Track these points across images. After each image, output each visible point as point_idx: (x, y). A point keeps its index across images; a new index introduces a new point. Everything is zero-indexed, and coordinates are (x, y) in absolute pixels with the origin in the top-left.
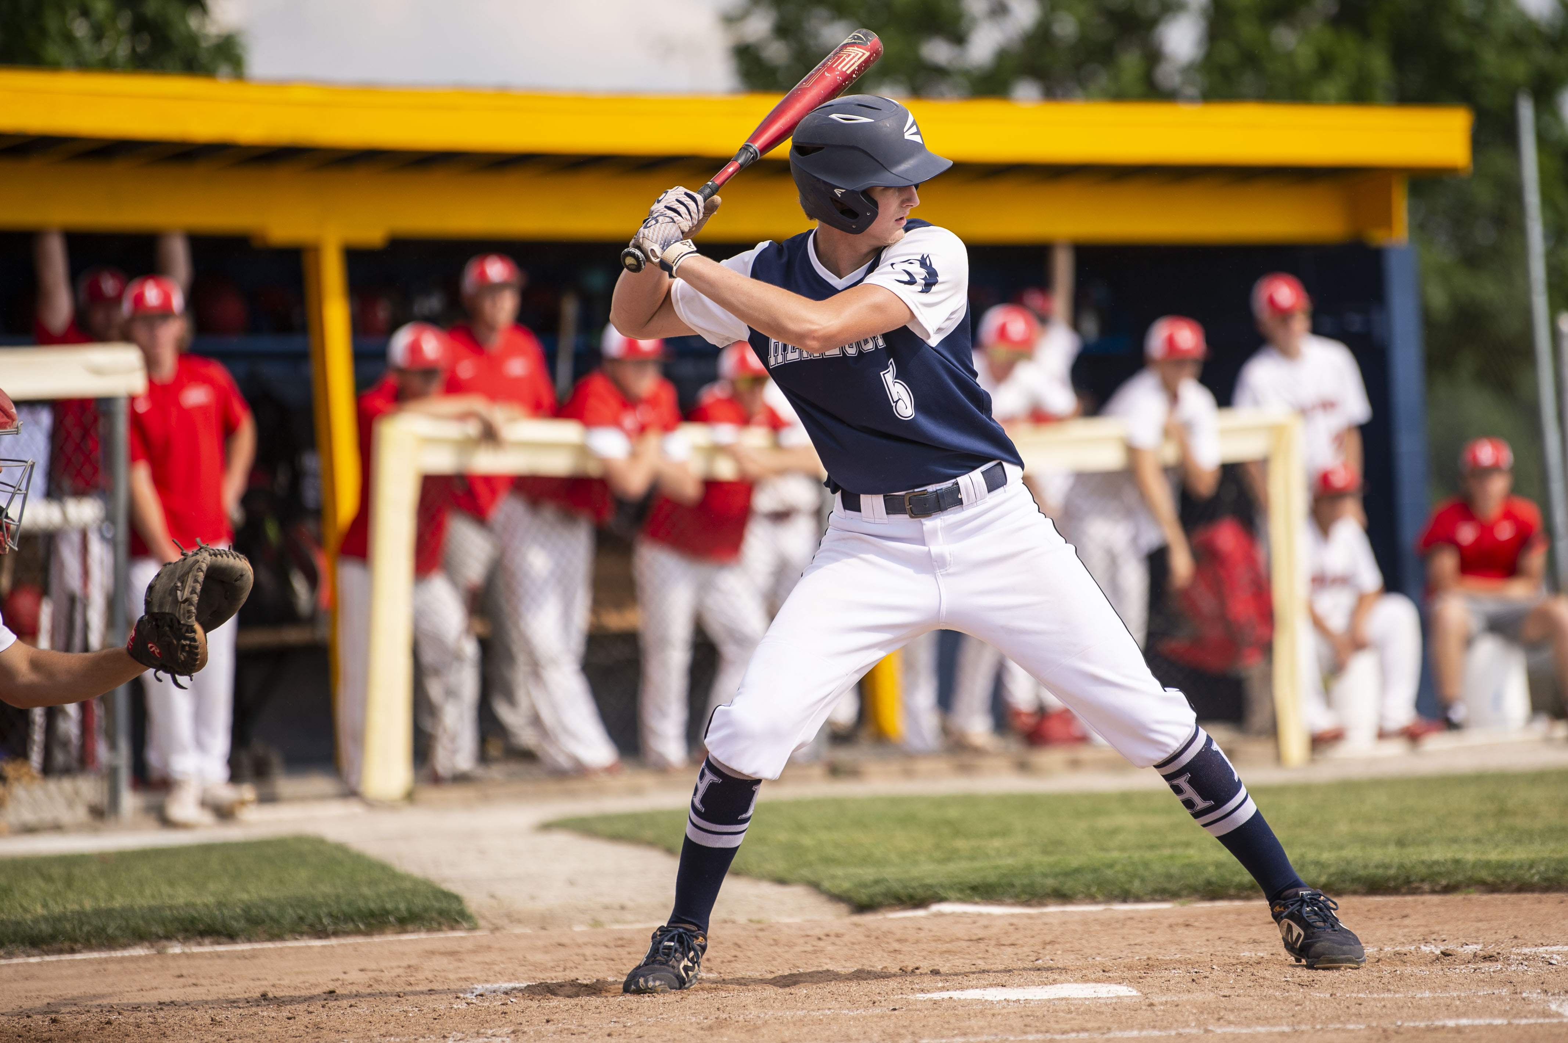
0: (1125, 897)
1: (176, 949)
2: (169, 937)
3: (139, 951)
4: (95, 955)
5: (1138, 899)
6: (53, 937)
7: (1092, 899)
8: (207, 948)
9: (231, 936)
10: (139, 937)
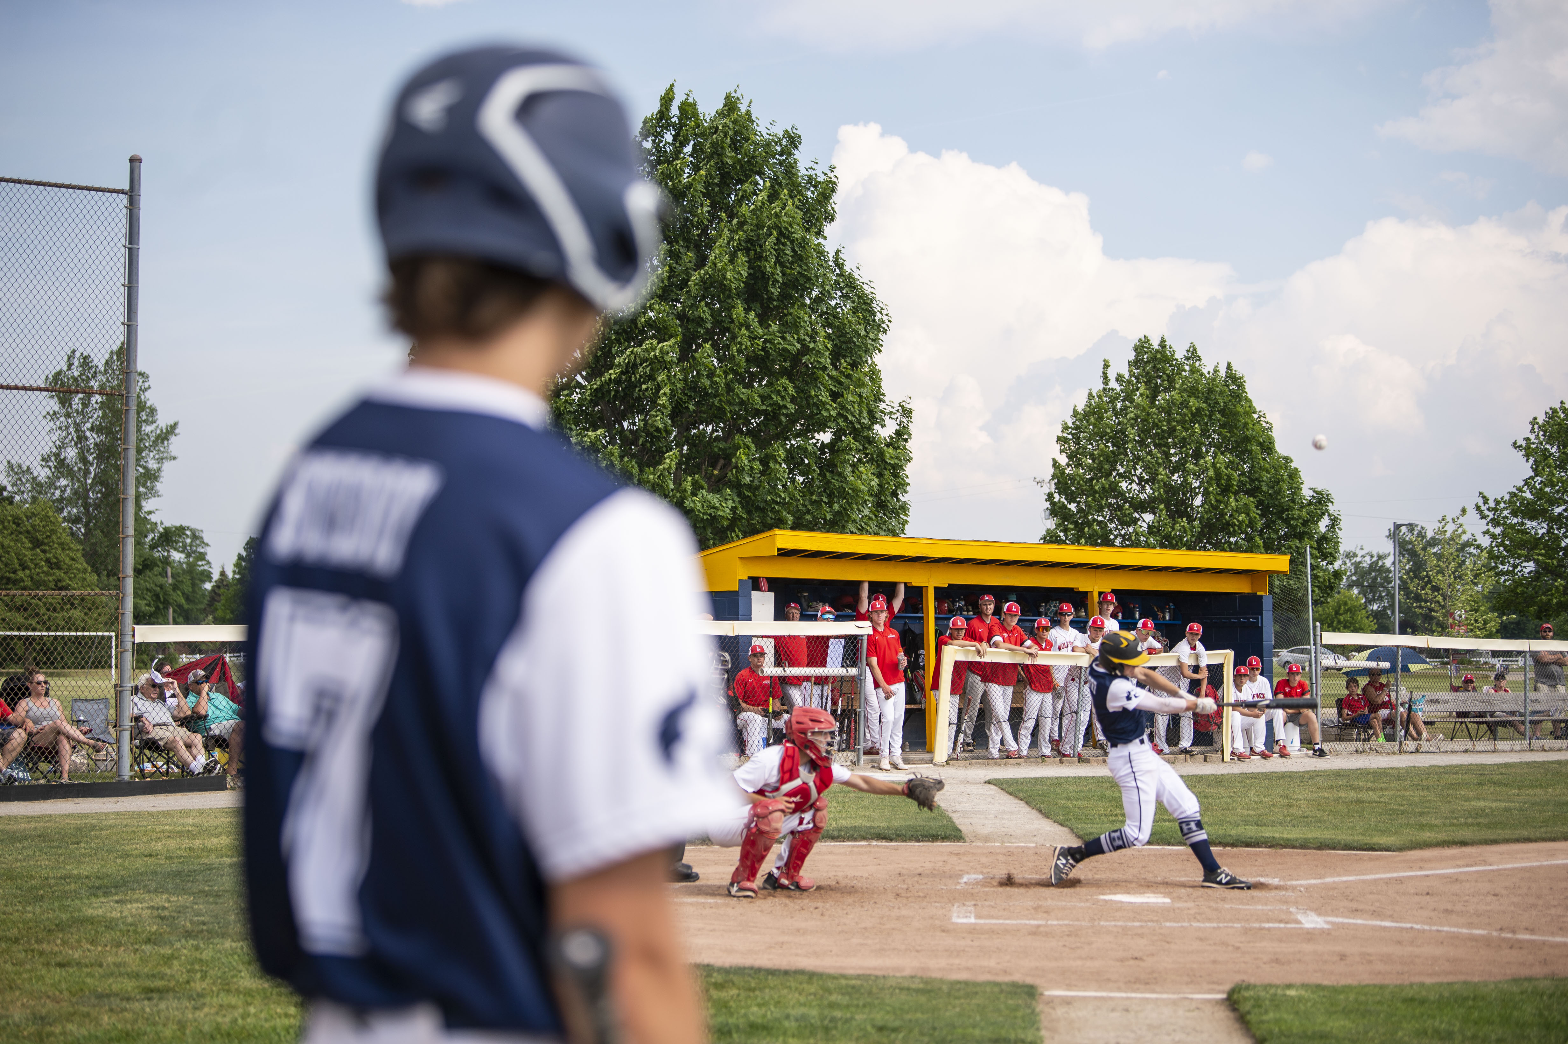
0: (1169, 844)
1: (874, 843)
2: (872, 839)
3: (863, 843)
4: (850, 843)
5: (1173, 845)
6: (838, 837)
7: (1159, 844)
8: (884, 843)
9: (891, 840)
10: (864, 838)
